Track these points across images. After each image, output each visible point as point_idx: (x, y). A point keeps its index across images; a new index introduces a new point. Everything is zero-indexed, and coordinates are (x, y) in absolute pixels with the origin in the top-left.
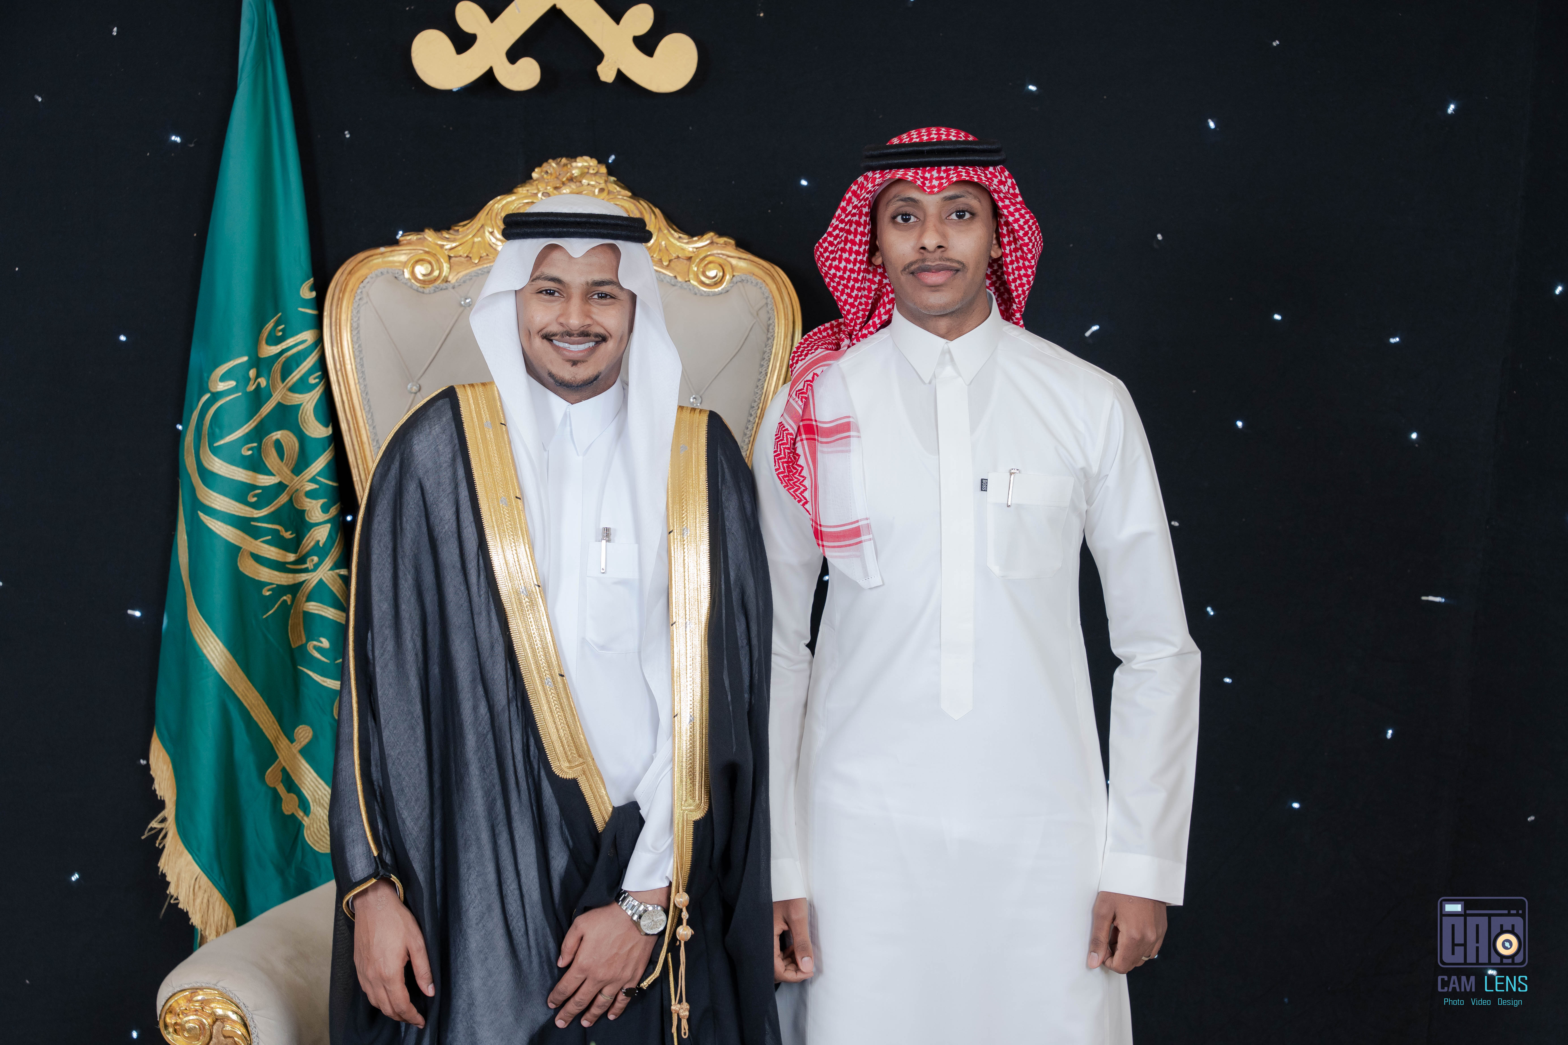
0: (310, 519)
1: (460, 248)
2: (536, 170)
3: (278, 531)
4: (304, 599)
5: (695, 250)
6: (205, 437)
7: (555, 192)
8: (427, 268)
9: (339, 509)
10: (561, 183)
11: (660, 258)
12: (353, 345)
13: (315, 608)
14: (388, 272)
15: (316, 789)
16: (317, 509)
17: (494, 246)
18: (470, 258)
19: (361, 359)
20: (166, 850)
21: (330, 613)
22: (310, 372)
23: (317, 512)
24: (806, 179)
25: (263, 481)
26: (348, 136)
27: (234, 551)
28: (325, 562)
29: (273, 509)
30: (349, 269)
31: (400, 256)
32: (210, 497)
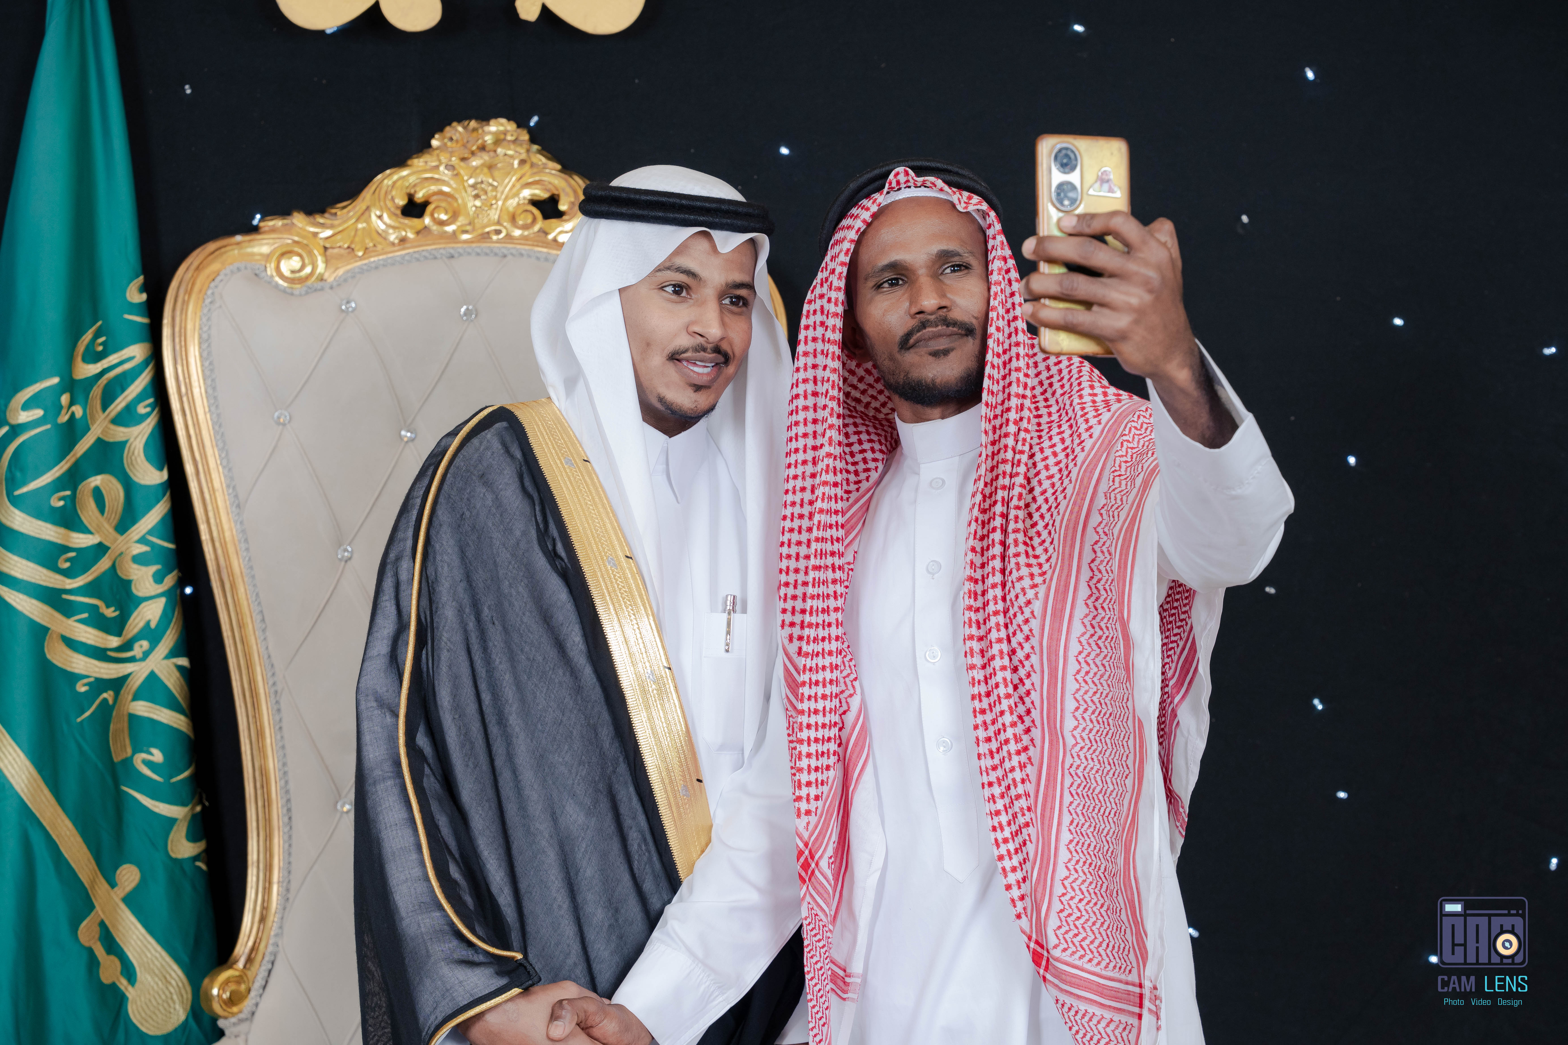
0: (138, 591)
1: (339, 237)
2: (437, 136)
3: (96, 607)
4: (130, 697)
6: (2, 483)
7: (462, 164)
8: (296, 262)
9: (176, 578)
10: (470, 152)
12: (202, 361)
14: (246, 268)
15: (144, 949)
16: (147, 578)
17: (383, 235)
18: (353, 249)
19: (213, 380)
21: (163, 715)
22: (139, 398)
23: (147, 583)
24: (787, 147)
25: (77, 541)
26: (189, 91)
27: (40, 632)
28: (157, 649)
29: (90, 578)
30: (196, 263)
31: (260, 247)
32: (9, 562)
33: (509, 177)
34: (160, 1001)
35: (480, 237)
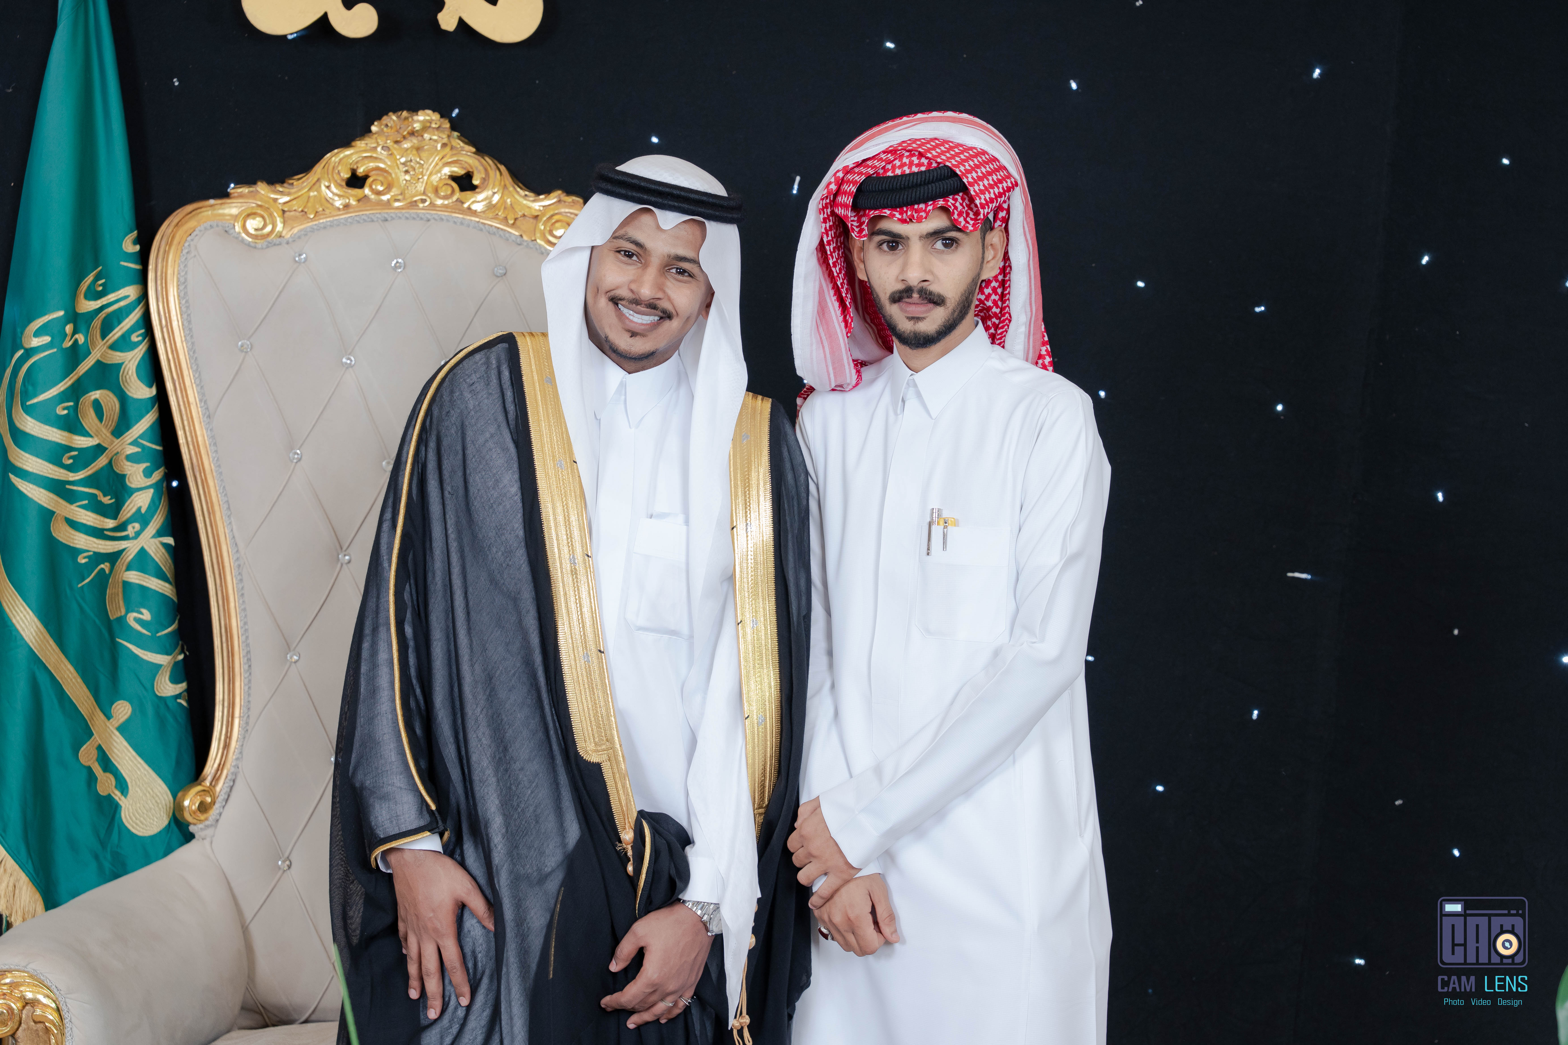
0: (131, 483)
1: (294, 202)
2: (376, 123)
3: (95, 496)
4: (124, 568)
5: (542, 208)
6: (18, 396)
7: (395, 146)
8: (259, 221)
9: (162, 473)
10: (402, 136)
11: (505, 216)
12: (179, 300)
14: (217, 226)
15: (135, 768)
16: (139, 473)
17: (331, 201)
18: (306, 212)
19: (189, 315)
21: (152, 583)
22: (133, 330)
23: (138, 477)
24: (657, 136)
25: (79, 442)
26: (177, 84)
27: (47, 515)
28: (147, 530)
29: (90, 473)
30: (176, 221)
31: (230, 209)
32: (22, 459)
33: (433, 157)
34: (148, 809)
35: (409, 205)
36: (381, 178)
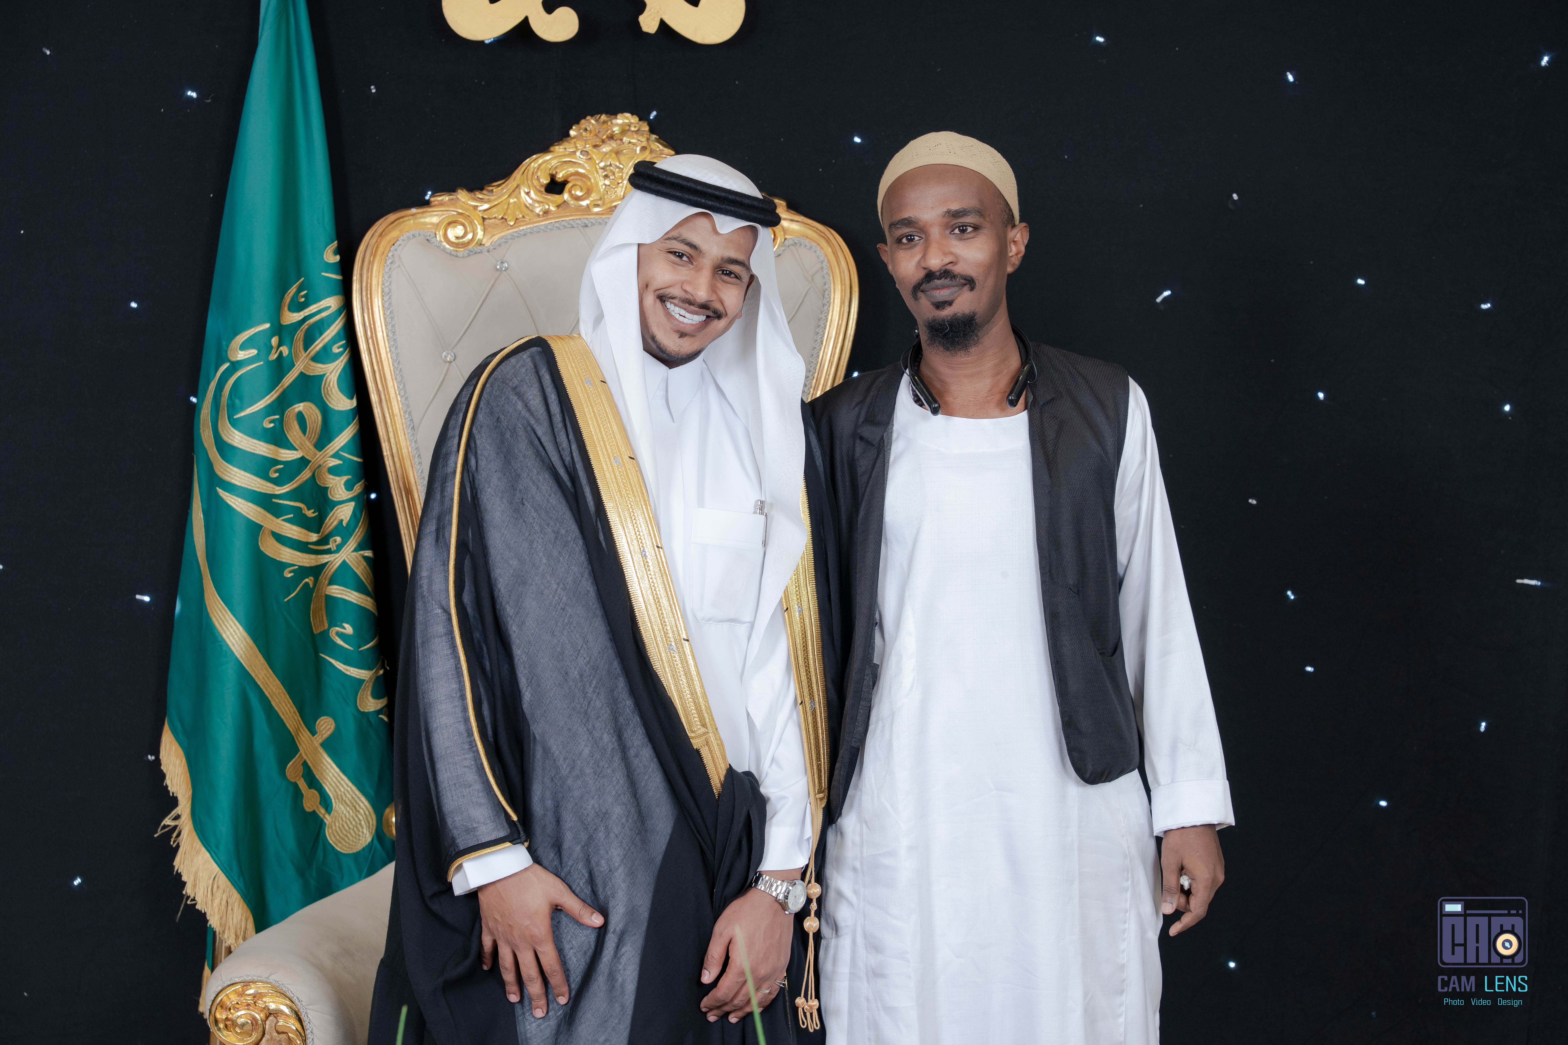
0: (333, 497)
1: (494, 210)
2: (574, 127)
3: (300, 509)
4: (327, 582)
6: (224, 409)
7: (594, 150)
8: (460, 230)
9: (363, 486)
10: (601, 140)
12: (384, 311)
13: (337, 591)
14: (419, 235)
15: (338, 784)
16: (340, 486)
17: (531, 208)
18: (506, 219)
19: (393, 326)
20: (181, 849)
21: (353, 597)
22: (334, 341)
23: (340, 490)
24: (859, 137)
25: (285, 456)
26: (374, 91)
27: (255, 529)
28: (348, 543)
29: (295, 486)
30: (379, 231)
31: (431, 218)
32: (229, 473)
34: (351, 826)
35: (609, 210)
36: (579, 183)
